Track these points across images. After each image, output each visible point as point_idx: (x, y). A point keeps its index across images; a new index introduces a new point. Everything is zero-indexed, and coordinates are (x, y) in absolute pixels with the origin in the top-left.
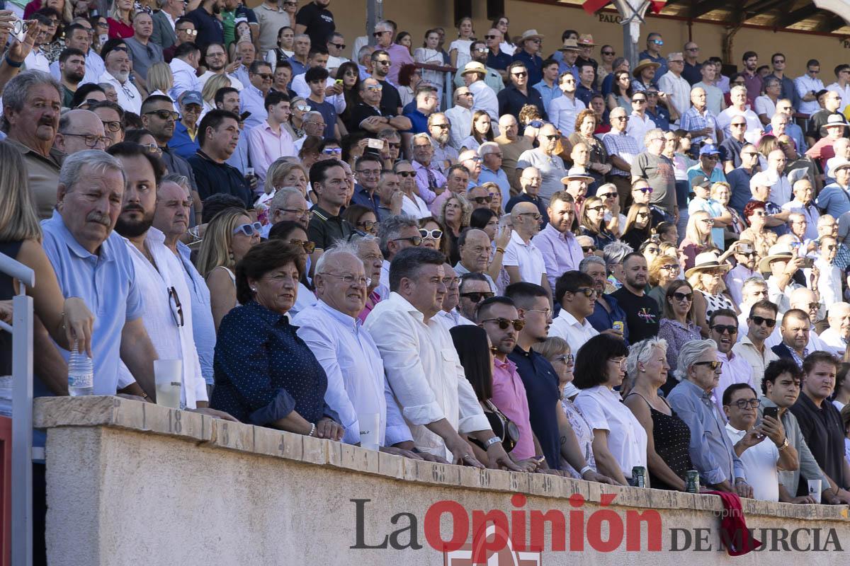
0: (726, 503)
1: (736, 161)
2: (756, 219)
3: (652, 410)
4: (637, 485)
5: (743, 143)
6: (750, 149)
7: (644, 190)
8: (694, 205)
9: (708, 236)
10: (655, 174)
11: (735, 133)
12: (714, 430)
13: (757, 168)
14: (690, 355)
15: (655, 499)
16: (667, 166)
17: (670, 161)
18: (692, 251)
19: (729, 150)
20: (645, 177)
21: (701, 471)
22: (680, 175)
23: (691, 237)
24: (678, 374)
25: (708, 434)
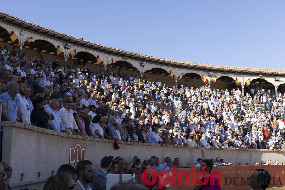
0: (115, 141)
1: (120, 89)
2: (122, 98)
3: (105, 127)
4: (101, 138)
5: (121, 86)
6: (122, 88)
7: (106, 93)
8: (113, 96)
9: (115, 100)
10: (107, 91)
11: (120, 85)
12: (114, 130)
13: (123, 90)
14: (111, 119)
15: (104, 141)
16: (109, 90)
17: (110, 89)
18: (113, 103)
19: (119, 88)
20: (106, 91)
21: (112, 136)
22: (111, 91)
23: (113, 100)
24: (109, 121)
25: (113, 131)
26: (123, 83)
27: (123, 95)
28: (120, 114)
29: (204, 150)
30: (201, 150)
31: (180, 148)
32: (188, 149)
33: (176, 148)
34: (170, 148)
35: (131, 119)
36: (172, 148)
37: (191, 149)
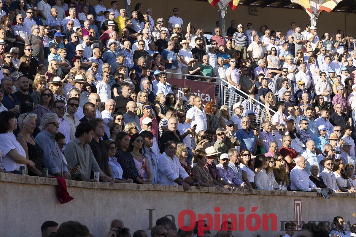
0: (59, 181)
1: (69, 40)
2: (77, 64)
3: (28, 143)
4: (21, 174)
5: (72, 31)
7: (29, 50)
8: (50, 57)
9: (57, 71)
10: (35, 44)
11: (69, 27)
12: (55, 151)
13: (78, 42)
14: (46, 120)
15: (29, 180)
16: (40, 41)
17: (42, 39)
18: (51, 76)
20: (30, 44)
21: (49, 168)
22: (46, 44)
23: (50, 70)
24: (41, 127)
25: (53, 153)
26: (77, 22)
27: (78, 54)
28: (72, 108)
29: (301, 198)
30: (292, 199)
31: (237, 196)
32: (257, 197)
33: (226, 196)
34: (208, 196)
35: (101, 120)
36: (213, 196)
37: (267, 197)
